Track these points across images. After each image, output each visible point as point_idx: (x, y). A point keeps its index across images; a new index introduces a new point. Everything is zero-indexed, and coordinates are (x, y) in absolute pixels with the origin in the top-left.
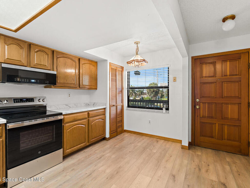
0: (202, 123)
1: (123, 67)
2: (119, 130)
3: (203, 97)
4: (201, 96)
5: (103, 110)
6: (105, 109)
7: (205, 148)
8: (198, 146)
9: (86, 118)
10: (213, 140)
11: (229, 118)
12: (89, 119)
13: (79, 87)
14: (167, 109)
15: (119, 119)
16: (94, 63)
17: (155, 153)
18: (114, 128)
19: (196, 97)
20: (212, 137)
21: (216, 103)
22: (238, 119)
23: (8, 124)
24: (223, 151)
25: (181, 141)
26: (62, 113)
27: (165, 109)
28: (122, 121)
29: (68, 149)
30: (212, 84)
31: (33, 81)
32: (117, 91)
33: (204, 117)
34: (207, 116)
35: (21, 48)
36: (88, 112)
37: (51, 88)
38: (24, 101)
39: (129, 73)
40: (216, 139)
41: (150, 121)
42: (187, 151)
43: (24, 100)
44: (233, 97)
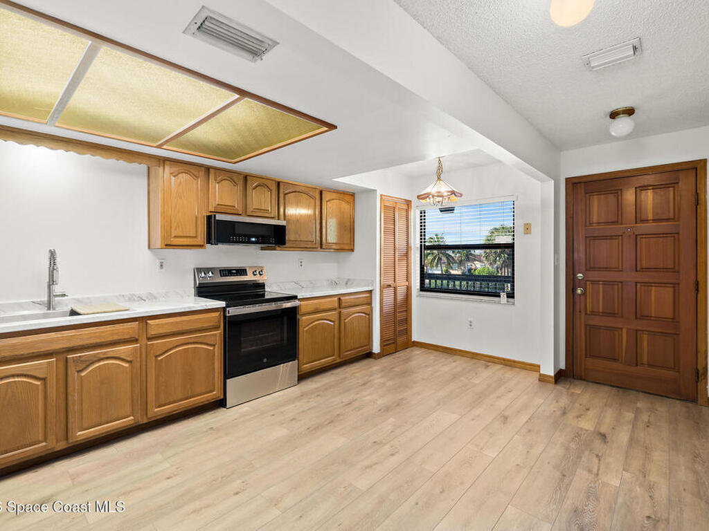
0: (590, 328)
1: (411, 201)
2: (401, 340)
3: (593, 269)
4: (588, 267)
5: (368, 295)
6: (370, 292)
7: (597, 383)
8: (582, 379)
9: (335, 309)
10: (615, 365)
11: (651, 317)
12: (340, 312)
13: (321, 248)
14: (511, 296)
15: (400, 316)
16: (349, 196)
17: (476, 385)
18: (390, 335)
19: (577, 268)
20: (615, 360)
21: (622, 282)
22: (673, 319)
23: (228, 309)
24: (637, 391)
25: (539, 366)
26: (297, 296)
27: (505, 296)
28: (407, 321)
29: (306, 364)
30: (614, 240)
31: (253, 239)
32: (397, 255)
33: (593, 313)
34: (601, 311)
35: (235, 184)
36: (339, 298)
37: (274, 249)
38: (233, 273)
39: (423, 214)
40: (622, 363)
41: (471, 322)
42: (552, 386)
43: (234, 271)
44: (662, 270)
